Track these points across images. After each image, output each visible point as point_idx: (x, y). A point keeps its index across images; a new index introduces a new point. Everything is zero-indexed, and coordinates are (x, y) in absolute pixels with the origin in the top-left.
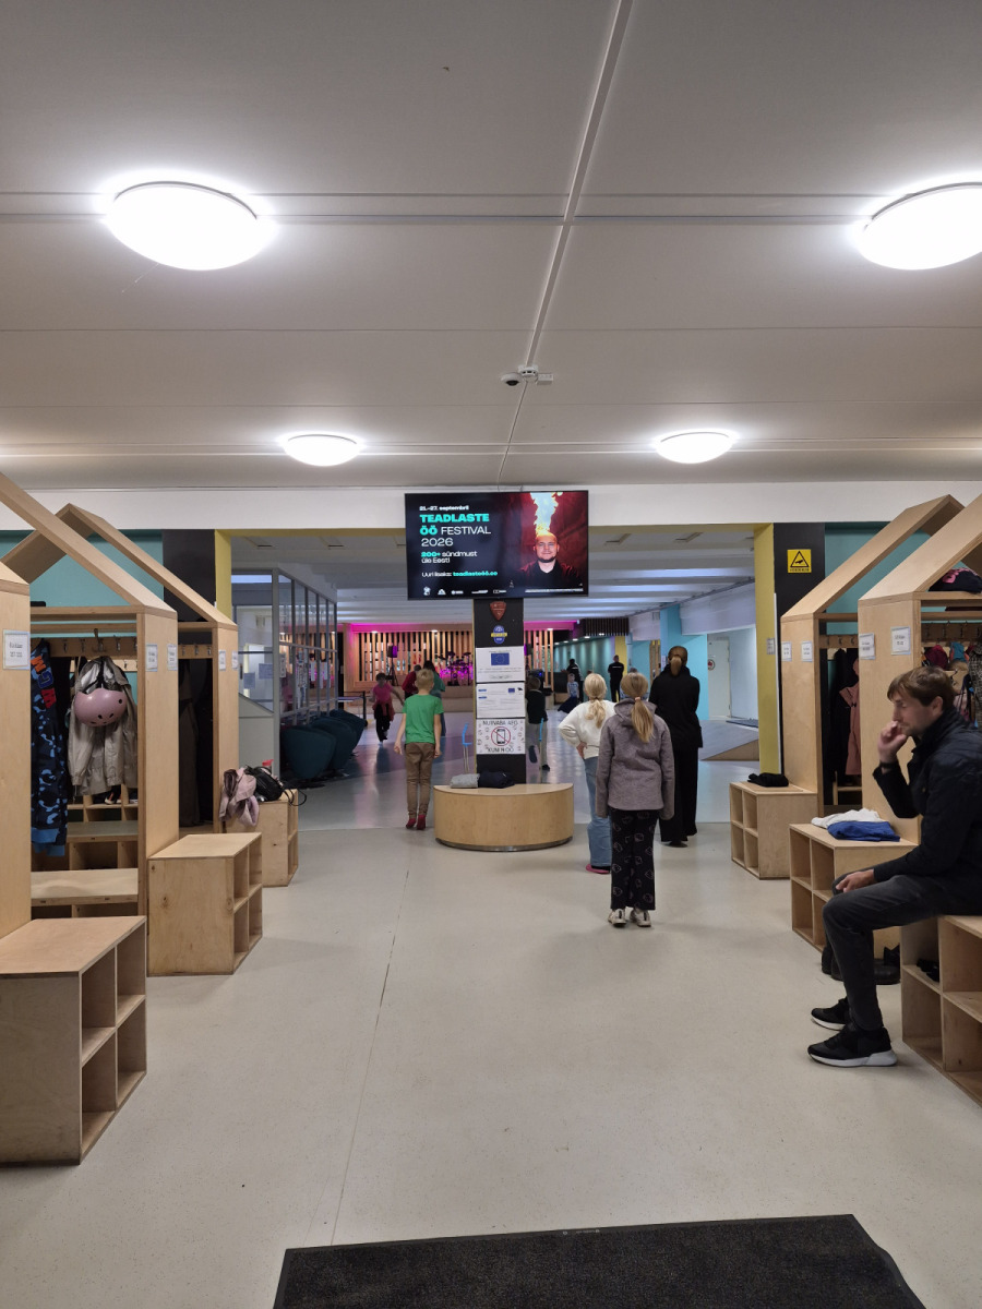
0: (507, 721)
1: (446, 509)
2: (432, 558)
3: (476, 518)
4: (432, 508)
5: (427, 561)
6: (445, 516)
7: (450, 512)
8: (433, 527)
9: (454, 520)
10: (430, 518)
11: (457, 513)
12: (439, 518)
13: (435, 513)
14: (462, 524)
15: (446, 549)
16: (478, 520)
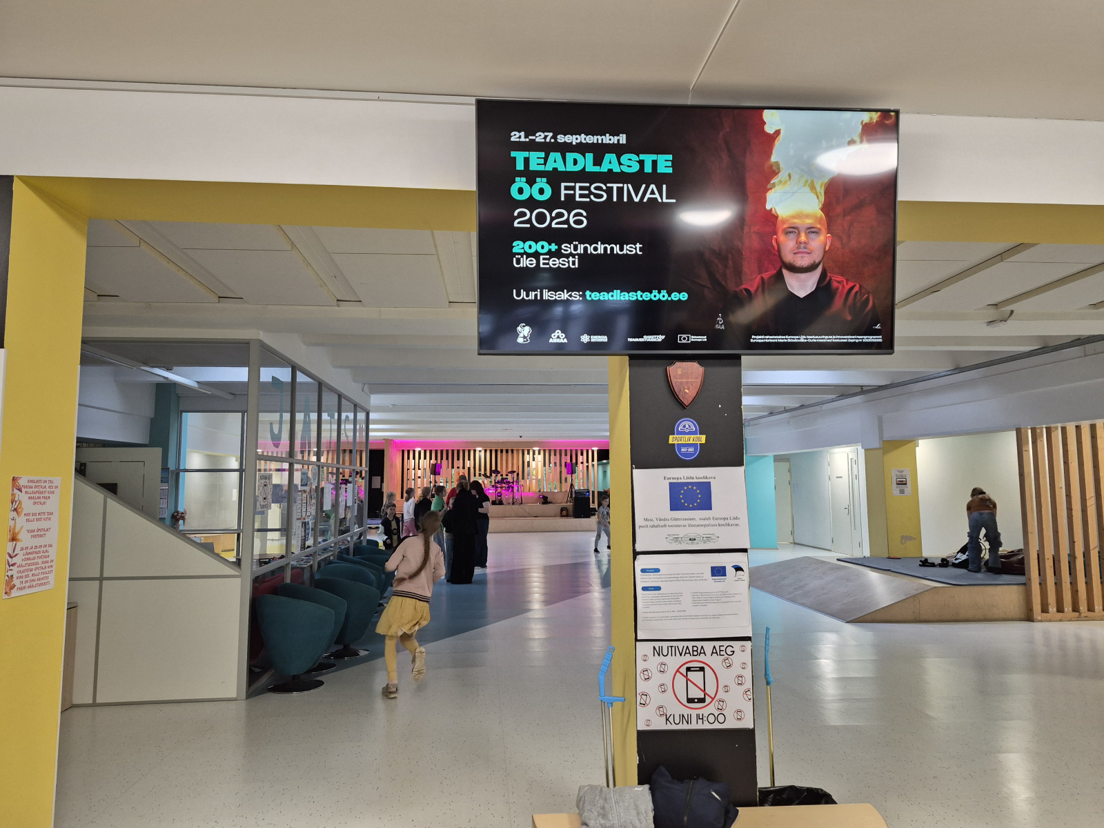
0: (708, 646)
1: (573, 139)
2: (536, 255)
3: (641, 163)
4: (539, 137)
5: (526, 262)
6: (570, 156)
7: (582, 149)
8: (541, 183)
9: (591, 168)
10: (536, 159)
11: (599, 152)
12: (555, 162)
13: (547, 148)
14: (610, 176)
15: (568, 235)
16: (648, 169)
